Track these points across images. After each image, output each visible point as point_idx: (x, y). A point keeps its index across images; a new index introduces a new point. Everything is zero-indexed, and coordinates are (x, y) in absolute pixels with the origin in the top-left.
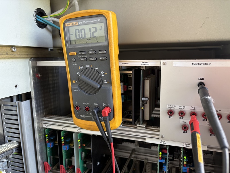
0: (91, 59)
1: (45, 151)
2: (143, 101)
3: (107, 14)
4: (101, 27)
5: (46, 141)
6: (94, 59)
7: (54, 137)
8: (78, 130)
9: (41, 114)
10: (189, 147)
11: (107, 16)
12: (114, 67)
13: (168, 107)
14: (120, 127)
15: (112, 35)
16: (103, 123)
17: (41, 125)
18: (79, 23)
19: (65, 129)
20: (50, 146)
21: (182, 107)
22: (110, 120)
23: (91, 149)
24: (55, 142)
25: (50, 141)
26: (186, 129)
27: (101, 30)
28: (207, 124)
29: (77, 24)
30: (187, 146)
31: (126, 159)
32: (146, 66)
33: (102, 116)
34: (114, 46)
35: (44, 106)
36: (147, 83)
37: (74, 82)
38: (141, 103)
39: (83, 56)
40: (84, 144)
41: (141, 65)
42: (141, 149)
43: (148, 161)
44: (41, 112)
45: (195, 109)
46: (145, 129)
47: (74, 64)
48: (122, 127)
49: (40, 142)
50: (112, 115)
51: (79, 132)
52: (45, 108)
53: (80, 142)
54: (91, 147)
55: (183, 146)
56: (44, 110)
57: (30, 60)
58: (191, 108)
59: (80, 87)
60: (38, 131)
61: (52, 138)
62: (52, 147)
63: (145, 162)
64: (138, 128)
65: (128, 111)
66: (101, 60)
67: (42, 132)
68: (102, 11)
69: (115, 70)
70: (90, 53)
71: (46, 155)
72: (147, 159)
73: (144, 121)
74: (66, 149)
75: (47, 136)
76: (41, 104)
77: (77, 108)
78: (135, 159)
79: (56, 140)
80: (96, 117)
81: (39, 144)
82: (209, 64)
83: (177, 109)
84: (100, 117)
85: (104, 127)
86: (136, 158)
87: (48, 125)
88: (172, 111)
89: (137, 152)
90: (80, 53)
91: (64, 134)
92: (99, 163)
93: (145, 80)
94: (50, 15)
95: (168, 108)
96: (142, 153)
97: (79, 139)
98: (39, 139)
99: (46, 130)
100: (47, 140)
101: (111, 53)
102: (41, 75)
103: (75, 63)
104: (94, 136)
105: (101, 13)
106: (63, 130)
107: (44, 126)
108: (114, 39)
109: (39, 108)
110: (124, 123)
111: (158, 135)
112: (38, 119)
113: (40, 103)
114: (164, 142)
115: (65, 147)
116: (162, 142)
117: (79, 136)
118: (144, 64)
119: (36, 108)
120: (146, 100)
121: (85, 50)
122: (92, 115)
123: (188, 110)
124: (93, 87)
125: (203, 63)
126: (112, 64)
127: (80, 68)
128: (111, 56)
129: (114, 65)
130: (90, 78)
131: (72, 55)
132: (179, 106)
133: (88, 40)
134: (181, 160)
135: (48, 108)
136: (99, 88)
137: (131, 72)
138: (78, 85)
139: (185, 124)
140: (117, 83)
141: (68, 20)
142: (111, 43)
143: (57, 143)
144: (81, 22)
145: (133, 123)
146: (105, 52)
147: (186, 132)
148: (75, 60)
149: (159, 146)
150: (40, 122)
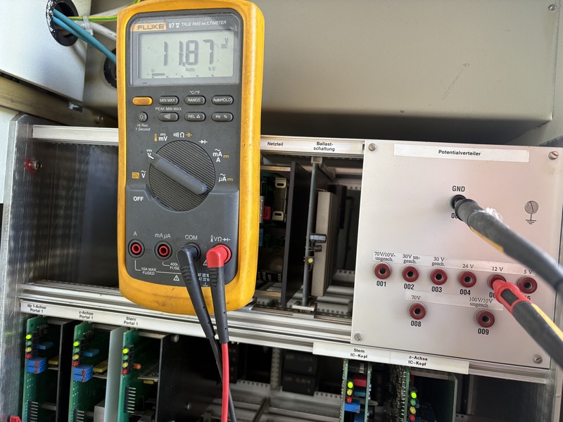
0: (191, 116)
1: (18, 383)
2: (313, 243)
3: (245, 8)
4: (227, 40)
5: (23, 354)
6: (198, 117)
7: (50, 344)
8: (127, 318)
9: (21, 274)
10: (424, 367)
11: (243, 11)
12: (250, 141)
13: (377, 256)
15: (253, 59)
16: (207, 291)
17: (16, 303)
18: (170, 25)
19: (88, 315)
20: (32, 370)
21: (412, 259)
22: (227, 282)
23: (156, 380)
25: (36, 354)
26: (420, 314)
27: (224, 46)
28: (471, 302)
29: (165, 28)
30: (420, 364)
32: (325, 155)
33: (204, 270)
34: (255, 87)
35: (33, 253)
36: (325, 199)
37: (135, 175)
38: (307, 247)
40: (138, 363)
41: (315, 149)
44: (22, 267)
45: (442, 264)
46: (312, 317)
47: (142, 127)
48: (252, 313)
49: (5, 354)
50: (232, 269)
51: (129, 325)
52: (35, 259)
53: (127, 354)
54: (157, 376)
55: (409, 362)
56: (32, 264)
57: (14, 119)
58: (432, 260)
59: (151, 192)
60: (5, 320)
61: (44, 348)
62: (39, 372)
64: (295, 315)
65: (269, 274)
66: (218, 121)
67: (17, 325)
69: (251, 148)
73: (311, 300)
74: (81, 378)
75: (29, 337)
76: (26, 243)
77: (136, 248)
79: (55, 356)
80: (189, 269)
81: (3, 358)
82: (477, 154)
83: (398, 264)
84: (199, 274)
87: (39, 304)
88: (387, 266)
89: (275, 407)
90: (162, 100)
91: (82, 333)
93: (320, 193)
94: (88, 15)
95: (377, 259)
96: (289, 410)
97: (125, 348)
98: (5, 345)
99: (29, 320)
100: (28, 350)
101: (245, 104)
102: (39, 163)
103: (147, 126)
105: (231, 4)
106: (81, 319)
107: (25, 308)
108: (256, 71)
109: (19, 255)
111: (349, 334)
112: (11, 286)
113: (23, 242)
114: (362, 354)
115: (80, 371)
116: (357, 353)
117: (127, 340)
118: (321, 147)
119: (10, 251)
120: (321, 242)
121: (177, 93)
122: (178, 268)
123: (425, 265)
124: (187, 190)
125: (463, 150)
126: (246, 132)
127: (158, 139)
128: (246, 111)
129: (250, 134)
130: (182, 168)
131: (140, 104)
132: (405, 256)
133: (187, 70)
134: (404, 405)
135: (45, 260)
136: (203, 194)
137: (288, 169)
138: (147, 185)
139: (416, 301)
140: (253, 184)
141: (140, 15)
142: (248, 77)
143: (57, 362)
144: (175, 25)
145: (283, 302)
146: (231, 99)
147: (420, 324)
148: (146, 117)
149: (346, 366)
150: (14, 297)
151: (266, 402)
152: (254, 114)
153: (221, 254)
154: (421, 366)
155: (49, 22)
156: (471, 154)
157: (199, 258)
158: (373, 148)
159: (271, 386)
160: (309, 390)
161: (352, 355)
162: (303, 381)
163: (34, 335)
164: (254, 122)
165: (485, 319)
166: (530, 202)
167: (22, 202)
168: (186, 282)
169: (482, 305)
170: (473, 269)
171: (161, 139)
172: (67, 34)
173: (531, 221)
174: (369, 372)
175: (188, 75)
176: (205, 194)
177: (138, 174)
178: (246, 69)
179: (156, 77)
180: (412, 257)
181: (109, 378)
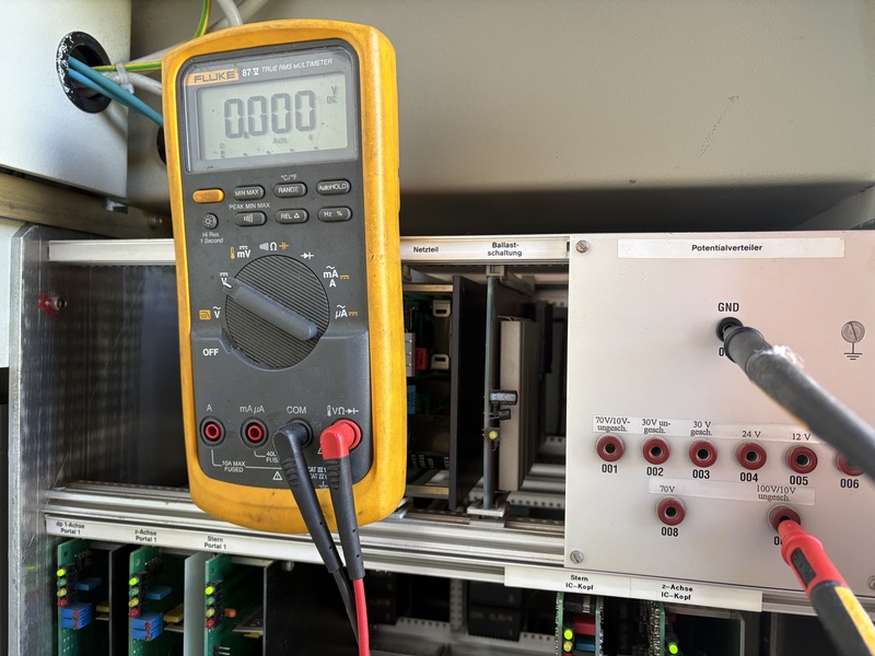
0: (285, 216)
1: (49, 645)
2: (496, 406)
3: (360, 37)
4: (335, 90)
5: (54, 601)
6: (297, 216)
7: (97, 581)
8: (210, 538)
9: (43, 475)
10: (688, 602)
11: (357, 41)
12: (382, 250)
13: (600, 424)
15: (379, 117)
16: (324, 494)
17: (38, 521)
18: (244, 71)
20: (70, 624)
21: (657, 426)
22: (355, 479)
23: (258, 632)
24: (99, 609)
25: (75, 598)
26: (676, 517)
27: (331, 100)
28: (760, 493)
29: (237, 78)
30: (681, 597)
32: (506, 263)
33: (319, 461)
34: (384, 163)
35: (61, 441)
36: (513, 332)
37: (205, 315)
38: (486, 413)
40: (231, 607)
41: (489, 254)
44: (45, 464)
45: (708, 433)
46: (501, 526)
47: (210, 238)
48: (403, 523)
49: (26, 601)
50: (364, 457)
51: (214, 549)
52: (65, 449)
53: (212, 595)
54: (261, 625)
55: (663, 594)
56: (61, 458)
57: (17, 235)
58: (691, 426)
59: (230, 340)
60: (23, 549)
61: (86, 587)
62: (80, 626)
64: (474, 524)
65: (430, 457)
66: (328, 221)
67: (42, 555)
68: (339, 24)
69: (383, 260)
73: (498, 498)
74: (145, 633)
75: (61, 573)
76: (50, 426)
77: (212, 431)
79: (103, 600)
80: (294, 462)
81: (24, 608)
82: (756, 248)
83: (634, 434)
84: (312, 469)
85: (330, 510)
87: (74, 521)
88: (617, 441)
90: (238, 193)
91: (142, 563)
93: (503, 323)
94: (124, 63)
95: (600, 428)
97: (208, 585)
98: (24, 588)
99: (60, 546)
100: (62, 593)
101: (370, 191)
102: (61, 301)
103: (217, 235)
104: (278, 564)
105: (337, 31)
106: (138, 541)
107: (54, 528)
108: (383, 137)
109: (39, 446)
110: (417, 506)
111: (560, 551)
112: (28, 494)
113: (43, 424)
114: (584, 583)
115: (141, 623)
116: (576, 583)
117: (212, 570)
118: (500, 250)
119: (23, 442)
120: (508, 403)
121: (261, 180)
122: (276, 460)
123: (679, 434)
124: (285, 335)
125: (731, 243)
126: (373, 236)
127: (236, 255)
128: (371, 204)
129: (381, 239)
130: (276, 299)
131: (205, 201)
133: (275, 141)
135: (81, 450)
136: (312, 339)
137: (449, 288)
138: (223, 329)
139: (668, 495)
140: (390, 319)
141: (197, 59)
142: (371, 148)
143: (108, 610)
144: (252, 71)
145: (452, 505)
146: (346, 185)
147: (676, 533)
148: (215, 220)
149: (560, 602)
150: (35, 511)
152: (385, 206)
153: (343, 438)
154: (682, 601)
155: (62, 77)
156: (746, 248)
157: (309, 442)
158: (583, 249)
159: (452, 626)
160: (511, 633)
161: (568, 585)
162: (501, 617)
163: (69, 570)
164: (385, 218)
166: (850, 323)
167: (38, 363)
168: (291, 483)
169: (779, 498)
170: (759, 439)
171: (240, 254)
172: (94, 94)
173: (853, 355)
174: (598, 612)
175: (277, 150)
176: (315, 339)
177: (209, 312)
178: (367, 135)
180: (657, 424)
181: (187, 632)
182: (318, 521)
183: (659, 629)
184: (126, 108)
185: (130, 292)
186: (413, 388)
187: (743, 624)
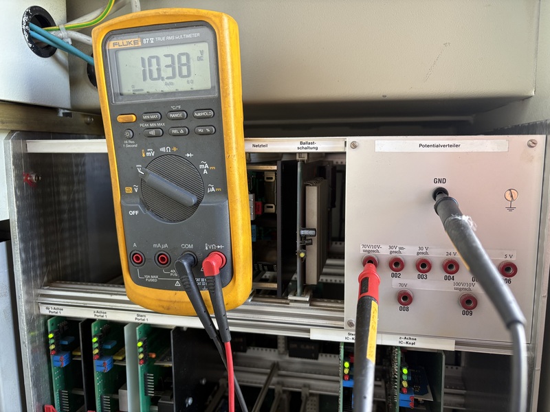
0: (175, 131)
1: (47, 376)
2: (304, 238)
3: (217, 21)
4: (202, 52)
5: (48, 352)
6: (182, 132)
7: (72, 338)
9: (35, 280)
10: (413, 346)
11: (214, 23)
12: (234, 152)
13: (364, 249)
14: (245, 303)
15: (230, 71)
16: (205, 294)
17: (35, 307)
18: (144, 40)
19: (102, 314)
20: (59, 364)
21: (397, 249)
22: (224, 285)
23: (171, 364)
24: (74, 353)
25: (59, 350)
26: (408, 301)
27: (200, 59)
28: (456, 286)
29: (140, 44)
30: (410, 343)
31: (259, 389)
32: (308, 153)
33: (201, 275)
34: (234, 99)
35: (44, 259)
36: (313, 194)
37: (128, 190)
38: (298, 241)
39: (152, 125)
40: (152, 352)
41: (298, 148)
42: (292, 363)
43: (311, 391)
44: (36, 274)
45: (427, 253)
46: (308, 305)
47: (128, 144)
48: (251, 305)
49: (32, 353)
50: (228, 271)
51: (140, 321)
52: (47, 264)
53: (142, 346)
54: (171, 361)
55: (400, 342)
56: (45, 270)
57: (7, 138)
58: (417, 250)
59: (145, 205)
60: (27, 324)
61: (66, 343)
62: (64, 365)
63: (303, 395)
64: (292, 304)
65: (265, 265)
66: (201, 134)
67: (38, 326)
68: (203, 12)
69: (235, 158)
70: (172, 115)
71: (48, 388)
72: (308, 386)
73: (306, 288)
74: (103, 368)
75: (51, 336)
76: (37, 252)
77: (137, 258)
78: (278, 389)
80: (188, 278)
81: (31, 357)
82: (457, 146)
83: (384, 252)
84: (198, 280)
85: (209, 303)
86: (282, 384)
87: (56, 307)
88: (374, 259)
89: (284, 370)
90: (145, 117)
91: (99, 329)
92: (190, 401)
93: (307, 187)
94: (64, 24)
95: (364, 251)
96: (297, 371)
97: (139, 341)
98: (30, 346)
99: (49, 321)
100: (52, 347)
101: (226, 116)
102: (37, 176)
103: (133, 142)
104: (178, 329)
105: (202, 16)
106: (96, 317)
107: (44, 311)
108: (233, 83)
109: (31, 264)
110: (257, 294)
111: (342, 319)
112: (28, 293)
113: (33, 251)
115: (101, 362)
116: (351, 337)
117: (140, 333)
118: (305, 146)
119: (22, 263)
120: (311, 236)
121: (159, 109)
122: (176, 275)
123: (410, 255)
125: (442, 143)
126: (229, 144)
127: (146, 154)
128: (227, 124)
129: (234, 145)
130: (172, 181)
131: (124, 121)
132: (391, 247)
133: (166, 84)
134: (396, 378)
135: (56, 264)
136: (194, 205)
137: (275, 168)
138: (140, 199)
139: (404, 288)
140: (241, 193)
141: (114, 32)
142: (226, 91)
143: (79, 354)
144: (149, 40)
145: (279, 293)
146: (211, 113)
147: (408, 310)
148: (131, 134)
149: (342, 347)
150: (32, 301)
151: (275, 367)
152: (235, 125)
153: (215, 262)
154: (411, 346)
155: (27, 38)
156: (451, 146)
157: (196, 265)
158: (354, 146)
159: (279, 351)
160: (313, 355)
161: (346, 338)
162: (308, 347)
163: (56, 334)
164: (236, 133)
165: (468, 303)
166: (510, 190)
167: (26, 215)
168: (186, 289)
169: (466, 289)
170: (456, 256)
171: (148, 154)
172: (46, 45)
173: (511, 209)
175: (167, 89)
176: (197, 205)
177: (131, 188)
178: (223, 82)
179: (137, 93)
180: (398, 248)
181: (128, 366)
182: (203, 310)
183: (397, 359)
184: (67, 53)
185: (77, 166)
186: (255, 226)
187: (444, 357)
